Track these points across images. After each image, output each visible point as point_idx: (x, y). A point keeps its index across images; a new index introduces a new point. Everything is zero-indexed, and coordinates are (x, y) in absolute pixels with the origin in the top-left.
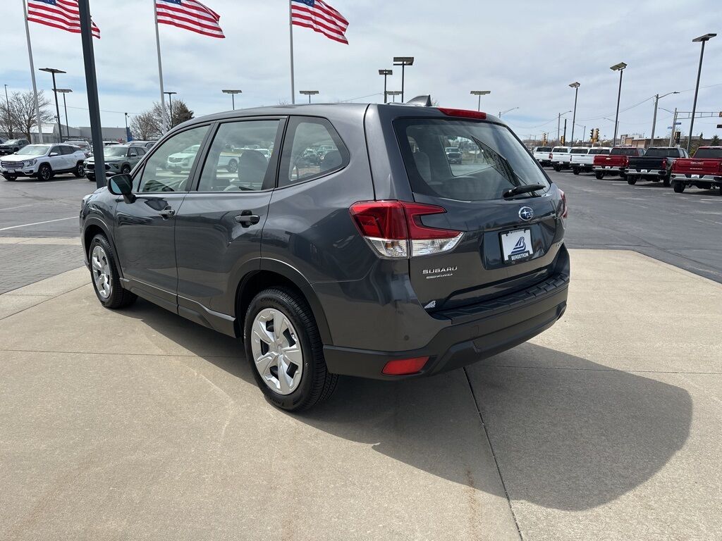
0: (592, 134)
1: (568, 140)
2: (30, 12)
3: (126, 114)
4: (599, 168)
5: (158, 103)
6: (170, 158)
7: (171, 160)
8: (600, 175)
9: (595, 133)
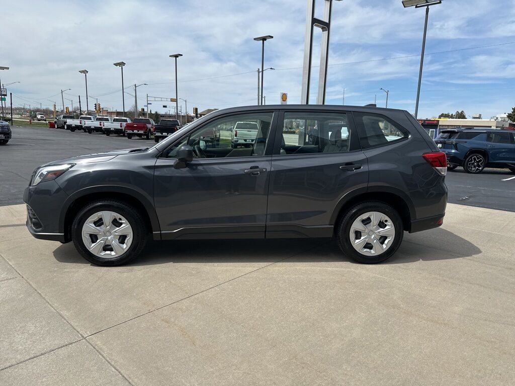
0: (96, 107)
1: (84, 108)
4: (130, 132)
8: (130, 136)
9: (97, 106)
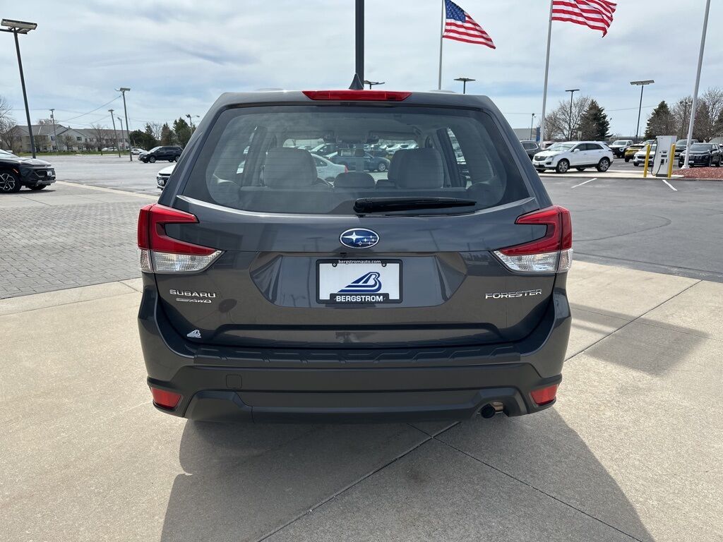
2: (446, 31)
3: (533, 115)
5: (564, 101)
6: (536, 157)
7: (537, 159)
